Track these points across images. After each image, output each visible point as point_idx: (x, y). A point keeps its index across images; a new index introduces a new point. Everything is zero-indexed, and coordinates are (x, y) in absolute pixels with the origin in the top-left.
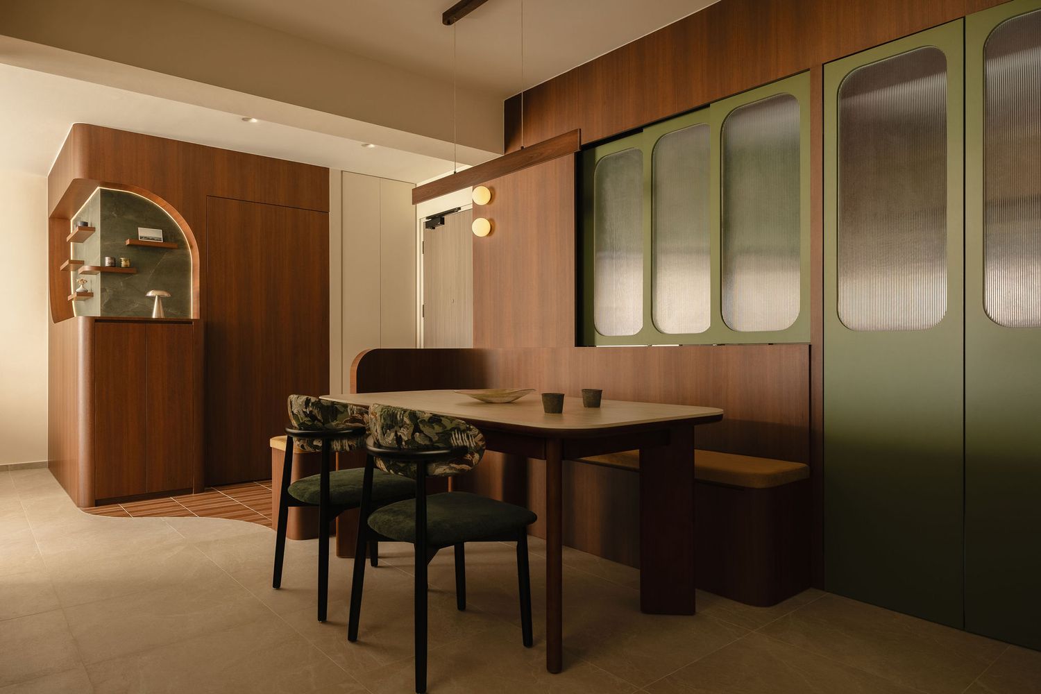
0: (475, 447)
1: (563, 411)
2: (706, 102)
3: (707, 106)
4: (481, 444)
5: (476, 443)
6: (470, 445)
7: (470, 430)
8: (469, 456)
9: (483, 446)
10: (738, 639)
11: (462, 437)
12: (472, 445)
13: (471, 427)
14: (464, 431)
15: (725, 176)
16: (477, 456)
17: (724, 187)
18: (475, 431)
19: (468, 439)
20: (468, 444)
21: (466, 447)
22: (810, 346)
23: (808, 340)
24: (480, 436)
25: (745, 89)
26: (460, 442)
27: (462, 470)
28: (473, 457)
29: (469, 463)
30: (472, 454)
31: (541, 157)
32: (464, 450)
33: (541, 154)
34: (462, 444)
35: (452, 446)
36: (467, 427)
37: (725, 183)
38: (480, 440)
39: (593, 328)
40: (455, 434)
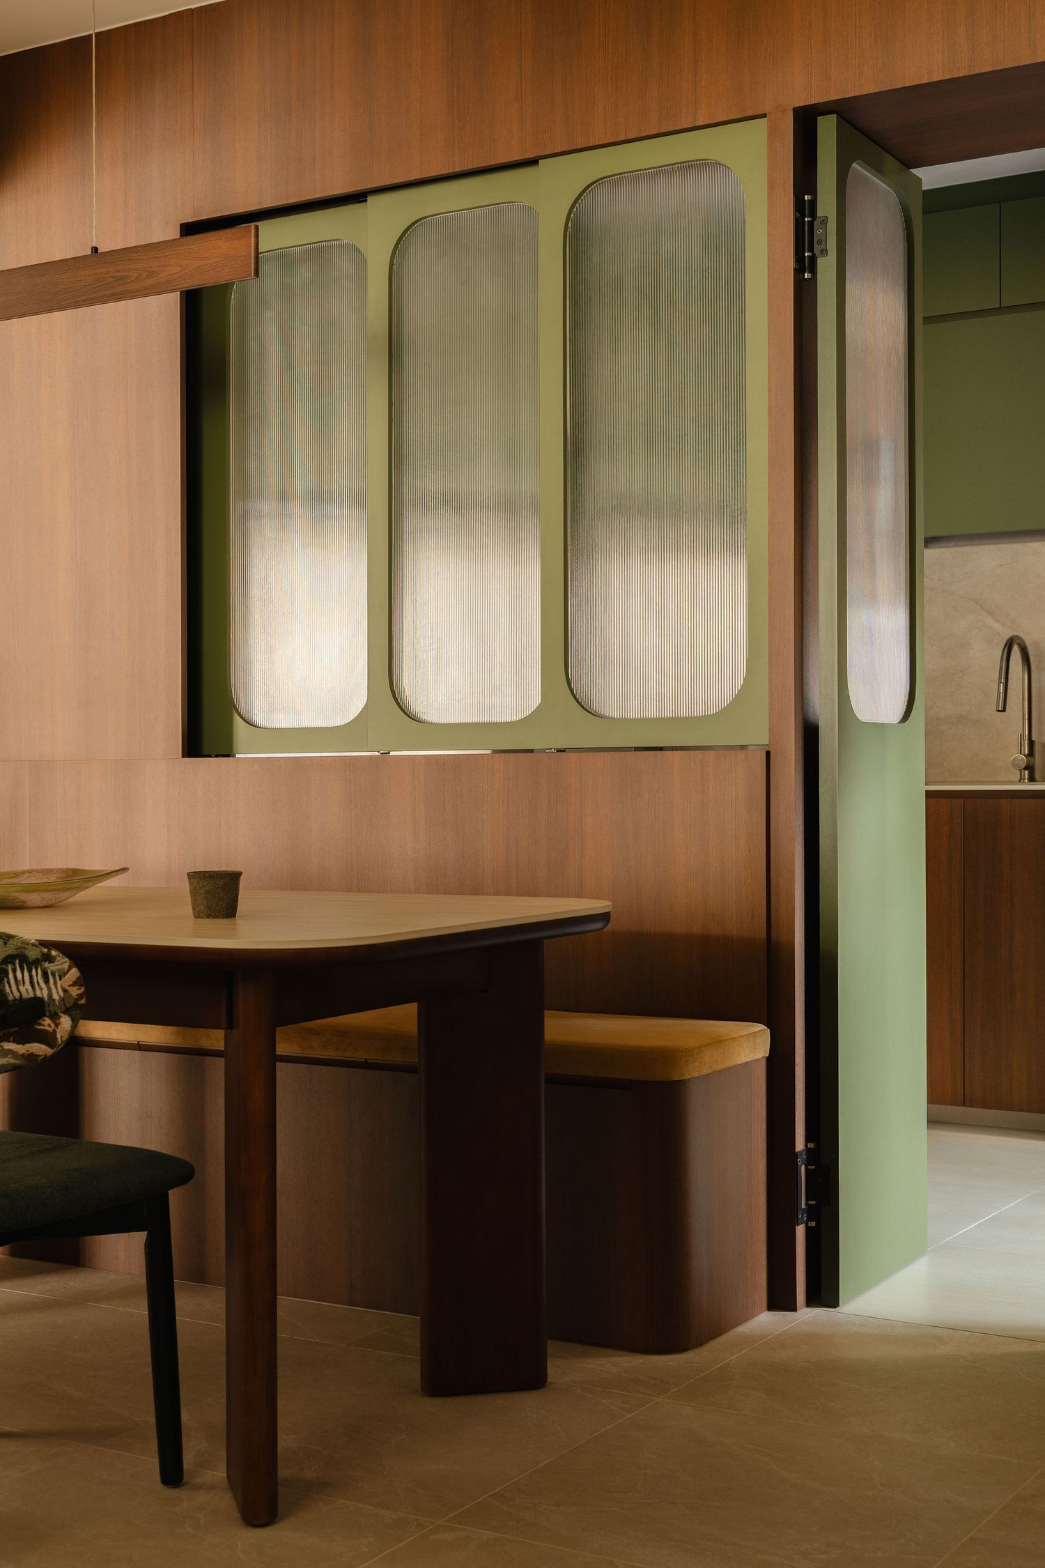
0: (62, 1000)
1: (238, 913)
2: (529, 155)
3: (533, 162)
4: (75, 992)
5: (65, 991)
6: (50, 995)
7: (50, 959)
8: (47, 1021)
9: (80, 996)
10: (629, 1416)
11: (31, 977)
12: (56, 997)
13: (54, 953)
14: (36, 963)
15: (574, 342)
16: (66, 1022)
17: (572, 366)
18: (62, 962)
19: (47, 981)
20: (45, 993)
21: (41, 1000)
22: (768, 753)
23: (763, 738)
24: (74, 973)
25: (622, 138)
26: (26, 991)
27: (31, 1057)
28: (57, 1025)
29: (47, 1038)
30: (55, 1017)
31: (150, 281)
32: (37, 1007)
33: (151, 274)
34: (31, 995)
35: (7, 1001)
36: (43, 954)
37: (573, 356)
38: (74, 984)
39: (229, 707)
40: (14, 971)
